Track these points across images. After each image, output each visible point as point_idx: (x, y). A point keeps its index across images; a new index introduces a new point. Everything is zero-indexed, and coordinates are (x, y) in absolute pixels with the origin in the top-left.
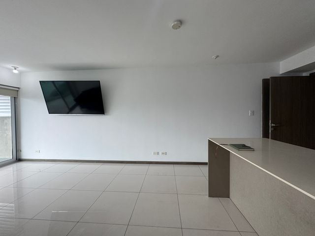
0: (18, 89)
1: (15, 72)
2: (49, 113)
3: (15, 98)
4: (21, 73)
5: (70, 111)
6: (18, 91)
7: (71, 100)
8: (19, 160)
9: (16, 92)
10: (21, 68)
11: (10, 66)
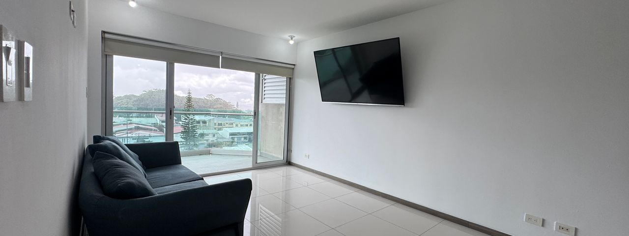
0: (293, 67)
1: (292, 42)
2: (323, 101)
3: (290, 78)
4: (297, 44)
5: (353, 97)
6: (293, 69)
7: (355, 80)
8: (289, 163)
9: (292, 70)
10: (297, 37)
11: (287, 36)
